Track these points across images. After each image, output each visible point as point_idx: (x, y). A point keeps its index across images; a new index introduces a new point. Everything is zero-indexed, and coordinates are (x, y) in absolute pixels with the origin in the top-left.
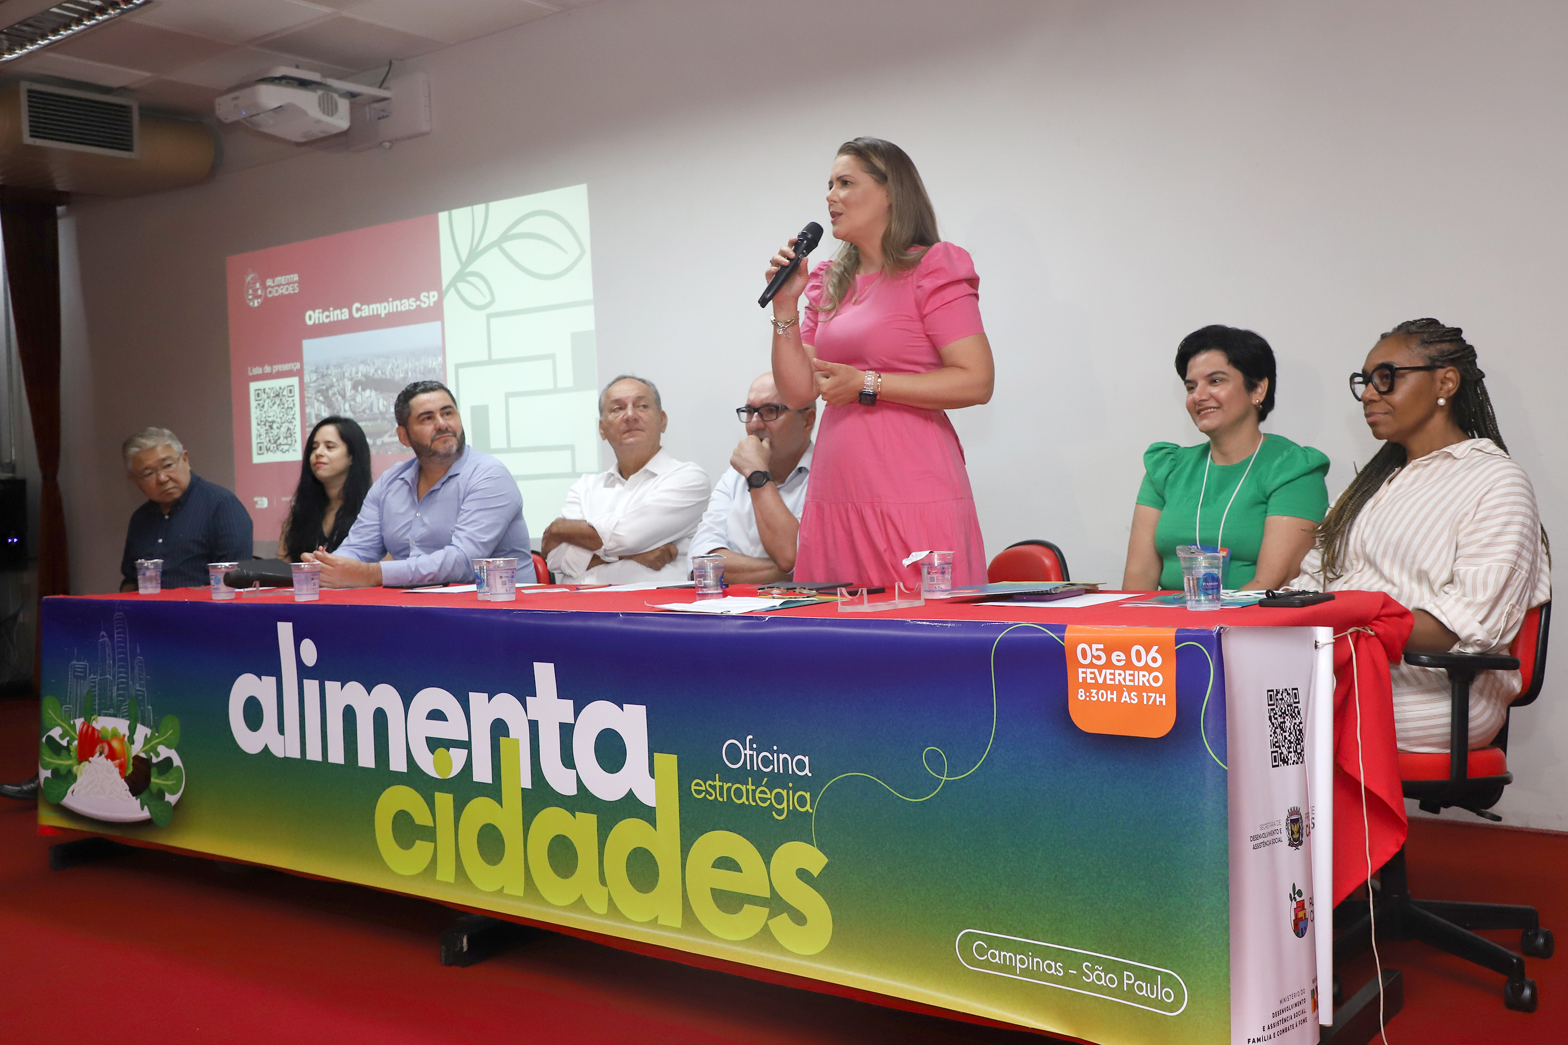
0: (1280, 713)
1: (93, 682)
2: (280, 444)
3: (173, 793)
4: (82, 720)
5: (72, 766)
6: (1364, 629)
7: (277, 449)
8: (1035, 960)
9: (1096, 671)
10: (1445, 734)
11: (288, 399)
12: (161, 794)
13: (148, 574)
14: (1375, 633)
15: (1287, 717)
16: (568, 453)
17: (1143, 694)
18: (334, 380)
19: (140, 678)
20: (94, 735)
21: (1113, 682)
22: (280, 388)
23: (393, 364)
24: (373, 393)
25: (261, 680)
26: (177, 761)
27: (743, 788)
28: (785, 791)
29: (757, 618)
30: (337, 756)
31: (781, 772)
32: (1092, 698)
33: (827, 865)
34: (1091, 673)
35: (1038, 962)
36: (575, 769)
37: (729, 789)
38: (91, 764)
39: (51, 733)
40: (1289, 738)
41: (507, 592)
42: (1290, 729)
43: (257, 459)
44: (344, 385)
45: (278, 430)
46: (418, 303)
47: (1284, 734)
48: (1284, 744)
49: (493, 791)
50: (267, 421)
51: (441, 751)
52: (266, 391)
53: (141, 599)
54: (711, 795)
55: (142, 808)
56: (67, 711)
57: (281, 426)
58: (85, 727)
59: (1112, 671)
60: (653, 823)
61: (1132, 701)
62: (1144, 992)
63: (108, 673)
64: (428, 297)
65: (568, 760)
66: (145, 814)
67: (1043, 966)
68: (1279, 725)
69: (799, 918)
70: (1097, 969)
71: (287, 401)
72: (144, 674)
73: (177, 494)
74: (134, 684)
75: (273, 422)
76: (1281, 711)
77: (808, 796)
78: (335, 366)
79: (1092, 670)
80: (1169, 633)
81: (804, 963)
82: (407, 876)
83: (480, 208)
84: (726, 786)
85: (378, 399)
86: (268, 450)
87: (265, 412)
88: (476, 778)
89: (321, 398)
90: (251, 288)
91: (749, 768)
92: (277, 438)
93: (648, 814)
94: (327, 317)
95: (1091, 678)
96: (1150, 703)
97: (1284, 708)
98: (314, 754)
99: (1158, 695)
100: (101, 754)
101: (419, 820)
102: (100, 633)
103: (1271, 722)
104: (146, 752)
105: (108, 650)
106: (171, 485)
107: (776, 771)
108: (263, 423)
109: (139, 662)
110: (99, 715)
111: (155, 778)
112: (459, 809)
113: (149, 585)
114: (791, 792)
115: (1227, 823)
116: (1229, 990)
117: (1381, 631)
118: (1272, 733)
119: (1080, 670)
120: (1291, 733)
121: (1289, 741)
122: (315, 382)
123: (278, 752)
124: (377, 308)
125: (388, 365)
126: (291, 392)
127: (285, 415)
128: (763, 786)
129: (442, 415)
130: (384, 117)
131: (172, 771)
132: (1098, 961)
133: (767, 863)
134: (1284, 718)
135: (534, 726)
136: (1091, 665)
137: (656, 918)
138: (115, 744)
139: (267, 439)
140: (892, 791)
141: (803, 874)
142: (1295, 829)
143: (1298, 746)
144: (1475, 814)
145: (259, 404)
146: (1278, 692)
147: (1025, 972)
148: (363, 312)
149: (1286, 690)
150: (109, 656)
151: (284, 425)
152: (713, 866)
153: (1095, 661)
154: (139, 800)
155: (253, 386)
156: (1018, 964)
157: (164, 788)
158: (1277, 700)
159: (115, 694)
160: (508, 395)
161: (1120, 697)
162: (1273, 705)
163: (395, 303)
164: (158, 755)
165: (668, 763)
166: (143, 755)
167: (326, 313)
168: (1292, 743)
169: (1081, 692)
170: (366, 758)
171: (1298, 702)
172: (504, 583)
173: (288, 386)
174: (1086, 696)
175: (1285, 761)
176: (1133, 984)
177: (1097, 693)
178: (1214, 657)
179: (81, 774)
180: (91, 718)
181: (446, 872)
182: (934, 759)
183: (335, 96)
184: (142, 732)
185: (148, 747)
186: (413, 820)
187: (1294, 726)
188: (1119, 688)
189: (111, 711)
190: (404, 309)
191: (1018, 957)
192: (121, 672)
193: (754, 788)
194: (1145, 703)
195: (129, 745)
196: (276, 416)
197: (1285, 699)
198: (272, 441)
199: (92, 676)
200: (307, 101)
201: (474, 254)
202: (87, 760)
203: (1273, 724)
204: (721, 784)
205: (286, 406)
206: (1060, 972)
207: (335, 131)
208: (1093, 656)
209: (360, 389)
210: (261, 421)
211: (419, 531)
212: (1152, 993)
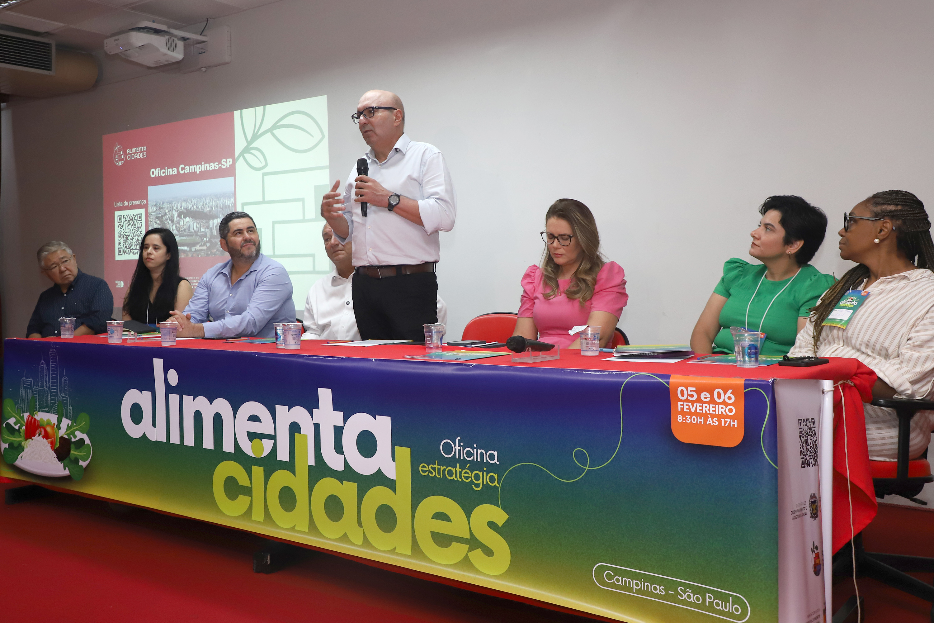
0: (805, 434)
1: (35, 391)
2: (132, 249)
3: (84, 461)
4: (28, 414)
5: (21, 441)
6: (847, 381)
7: (131, 252)
8: (646, 584)
9: (690, 404)
10: (894, 449)
11: (137, 222)
12: (76, 461)
13: (67, 326)
14: (854, 384)
15: (809, 437)
16: (311, 259)
17: (722, 419)
18: (167, 211)
19: (65, 389)
20: (36, 423)
21: (701, 412)
22: (133, 215)
23: (204, 202)
24: (191, 219)
25: (142, 393)
26: (87, 441)
27: (454, 470)
28: (481, 472)
29: (465, 365)
30: (189, 441)
31: (479, 460)
32: (687, 421)
33: (508, 520)
34: (687, 405)
35: (647, 585)
36: (343, 454)
37: (444, 470)
38: (33, 441)
39: (8, 421)
40: (810, 450)
41: (296, 344)
42: (811, 444)
43: (118, 258)
44: (173, 214)
45: (132, 241)
46: (220, 165)
47: (807, 447)
48: (807, 453)
49: (290, 466)
50: (124, 235)
51: (256, 441)
52: (125, 217)
53: (62, 341)
54: (432, 473)
55: (65, 469)
56: (19, 408)
57: (133, 238)
58: (30, 418)
59: (701, 405)
60: (394, 489)
61: (714, 424)
62: (720, 607)
63: (45, 386)
64: (226, 162)
65: (339, 448)
66: (67, 472)
67: (651, 588)
68: (805, 441)
69: (489, 552)
70: (688, 592)
71: (137, 223)
72: (68, 387)
73: (72, 278)
74: (61, 393)
75: (129, 235)
76: (806, 433)
77: (496, 476)
78: (167, 203)
79: (688, 404)
80: (741, 382)
81: (492, 580)
82: (232, 517)
83: (260, 109)
84: (442, 468)
85: (194, 223)
86: (125, 252)
87: (124, 229)
88: (279, 458)
89: (158, 222)
90: (117, 154)
91: (457, 458)
92: (130, 245)
93: (391, 484)
94: (164, 173)
95: (687, 409)
96: (726, 425)
97: (807, 431)
98: (175, 439)
99: (732, 420)
100: (39, 435)
101: (241, 483)
102: (41, 361)
103: (801, 439)
104: (67, 435)
105: (46, 372)
106: (67, 273)
107: (475, 460)
108: (122, 236)
109: (65, 380)
110: (39, 411)
111: (73, 451)
112: (267, 477)
113: (67, 333)
114: (485, 473)
115: (777, 502)
116: (778, 608)
117: (857, 382)
118: (801, 446)
119: (679, 403)
120: (811, 447)
121: (810, 451)
122: (155, 212)
123: (152, 437)
124: (194, 168)
125: (200, 203)
126: (140, 217)
127: (136, 232)
128: (467, 469)
129: (247, 232)
130: (202, 53)
131: (83, 447)
132: (690, 586)
133: (468, 517)
134: (807, 437)
135: (317, 427)
136: (687, 400)
137: (395, 549)
138: (49, 429)
139: (125, 245)
140: (552, 475)
141: (492, 525)
142: (814, 507)
143: (815, 455)
144: (909, 500)
145: (120, 225)
146: (804, 421)
147: (639, 591)
148: (186, 170)
149: (808, 419)
150: (46, 375)
151: (135, 237)
152: (433, 518)
153: (689, 398)
154: (63, 463)
155: (117, 213)
156: (634, 586)
157: (79, 457)
158: (804, 425)
159: (49, 399)
160: (274, 223)
161: (706, 421)
162: (801, 428)
163: (205, 165)
164: (75, 437)
165: (404, 453)
166: (66, 437)
167: (163, 170)
168: (812, 453)
169: (680, 417)
170: (208, 443)
171: (815, 427)
172: (294, 338)
173: (138, 214)
174: (683, 420)
175: (808, 464)
176: (713, 602)
177: (691, 418)
178: (770, 398)
179: (27, 447)
180: (34, 413)
181: (258, 515)
182: (581, 457)
183: (176, 39)
184: (65, 422)
185: (68, 432)
186: (238, 483)
187: (813, 442)
188: (706, 416)
189: (46, 409)
190: (211, 169)
191: (634, 582)
192: (52, 386)
193: (461, 470)
194: (723, 425)
195: (57, 430)
196: (130, 232)
197: (808, 425)
198: (128, 247)
199: (35, 387)
200: (158, 42)
201: (255, 137)
202: (31, 438)
203: (801, 440)
204: (439, 467)
205: (136, 226)
206: (663, 592)
207: (174, 61)
208: (688, 395)
209: (182, 217)
210: (121, 235)
211: (232, 304)
212: (726, 608)
